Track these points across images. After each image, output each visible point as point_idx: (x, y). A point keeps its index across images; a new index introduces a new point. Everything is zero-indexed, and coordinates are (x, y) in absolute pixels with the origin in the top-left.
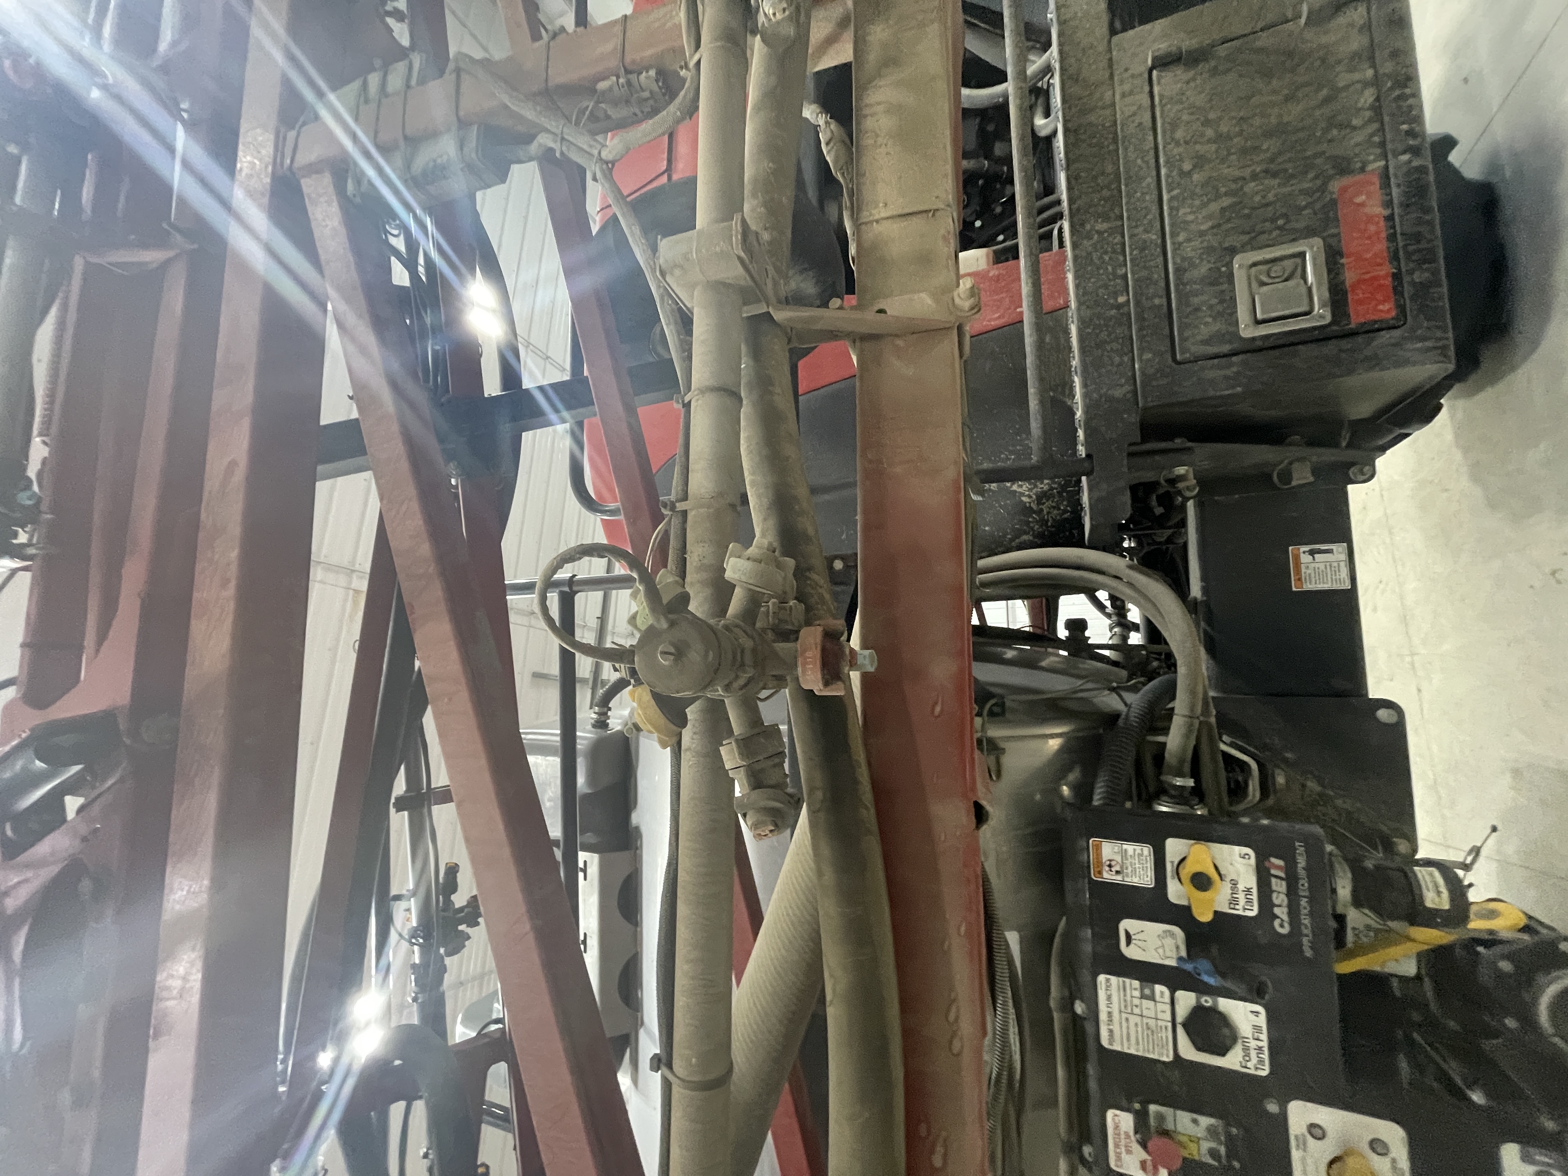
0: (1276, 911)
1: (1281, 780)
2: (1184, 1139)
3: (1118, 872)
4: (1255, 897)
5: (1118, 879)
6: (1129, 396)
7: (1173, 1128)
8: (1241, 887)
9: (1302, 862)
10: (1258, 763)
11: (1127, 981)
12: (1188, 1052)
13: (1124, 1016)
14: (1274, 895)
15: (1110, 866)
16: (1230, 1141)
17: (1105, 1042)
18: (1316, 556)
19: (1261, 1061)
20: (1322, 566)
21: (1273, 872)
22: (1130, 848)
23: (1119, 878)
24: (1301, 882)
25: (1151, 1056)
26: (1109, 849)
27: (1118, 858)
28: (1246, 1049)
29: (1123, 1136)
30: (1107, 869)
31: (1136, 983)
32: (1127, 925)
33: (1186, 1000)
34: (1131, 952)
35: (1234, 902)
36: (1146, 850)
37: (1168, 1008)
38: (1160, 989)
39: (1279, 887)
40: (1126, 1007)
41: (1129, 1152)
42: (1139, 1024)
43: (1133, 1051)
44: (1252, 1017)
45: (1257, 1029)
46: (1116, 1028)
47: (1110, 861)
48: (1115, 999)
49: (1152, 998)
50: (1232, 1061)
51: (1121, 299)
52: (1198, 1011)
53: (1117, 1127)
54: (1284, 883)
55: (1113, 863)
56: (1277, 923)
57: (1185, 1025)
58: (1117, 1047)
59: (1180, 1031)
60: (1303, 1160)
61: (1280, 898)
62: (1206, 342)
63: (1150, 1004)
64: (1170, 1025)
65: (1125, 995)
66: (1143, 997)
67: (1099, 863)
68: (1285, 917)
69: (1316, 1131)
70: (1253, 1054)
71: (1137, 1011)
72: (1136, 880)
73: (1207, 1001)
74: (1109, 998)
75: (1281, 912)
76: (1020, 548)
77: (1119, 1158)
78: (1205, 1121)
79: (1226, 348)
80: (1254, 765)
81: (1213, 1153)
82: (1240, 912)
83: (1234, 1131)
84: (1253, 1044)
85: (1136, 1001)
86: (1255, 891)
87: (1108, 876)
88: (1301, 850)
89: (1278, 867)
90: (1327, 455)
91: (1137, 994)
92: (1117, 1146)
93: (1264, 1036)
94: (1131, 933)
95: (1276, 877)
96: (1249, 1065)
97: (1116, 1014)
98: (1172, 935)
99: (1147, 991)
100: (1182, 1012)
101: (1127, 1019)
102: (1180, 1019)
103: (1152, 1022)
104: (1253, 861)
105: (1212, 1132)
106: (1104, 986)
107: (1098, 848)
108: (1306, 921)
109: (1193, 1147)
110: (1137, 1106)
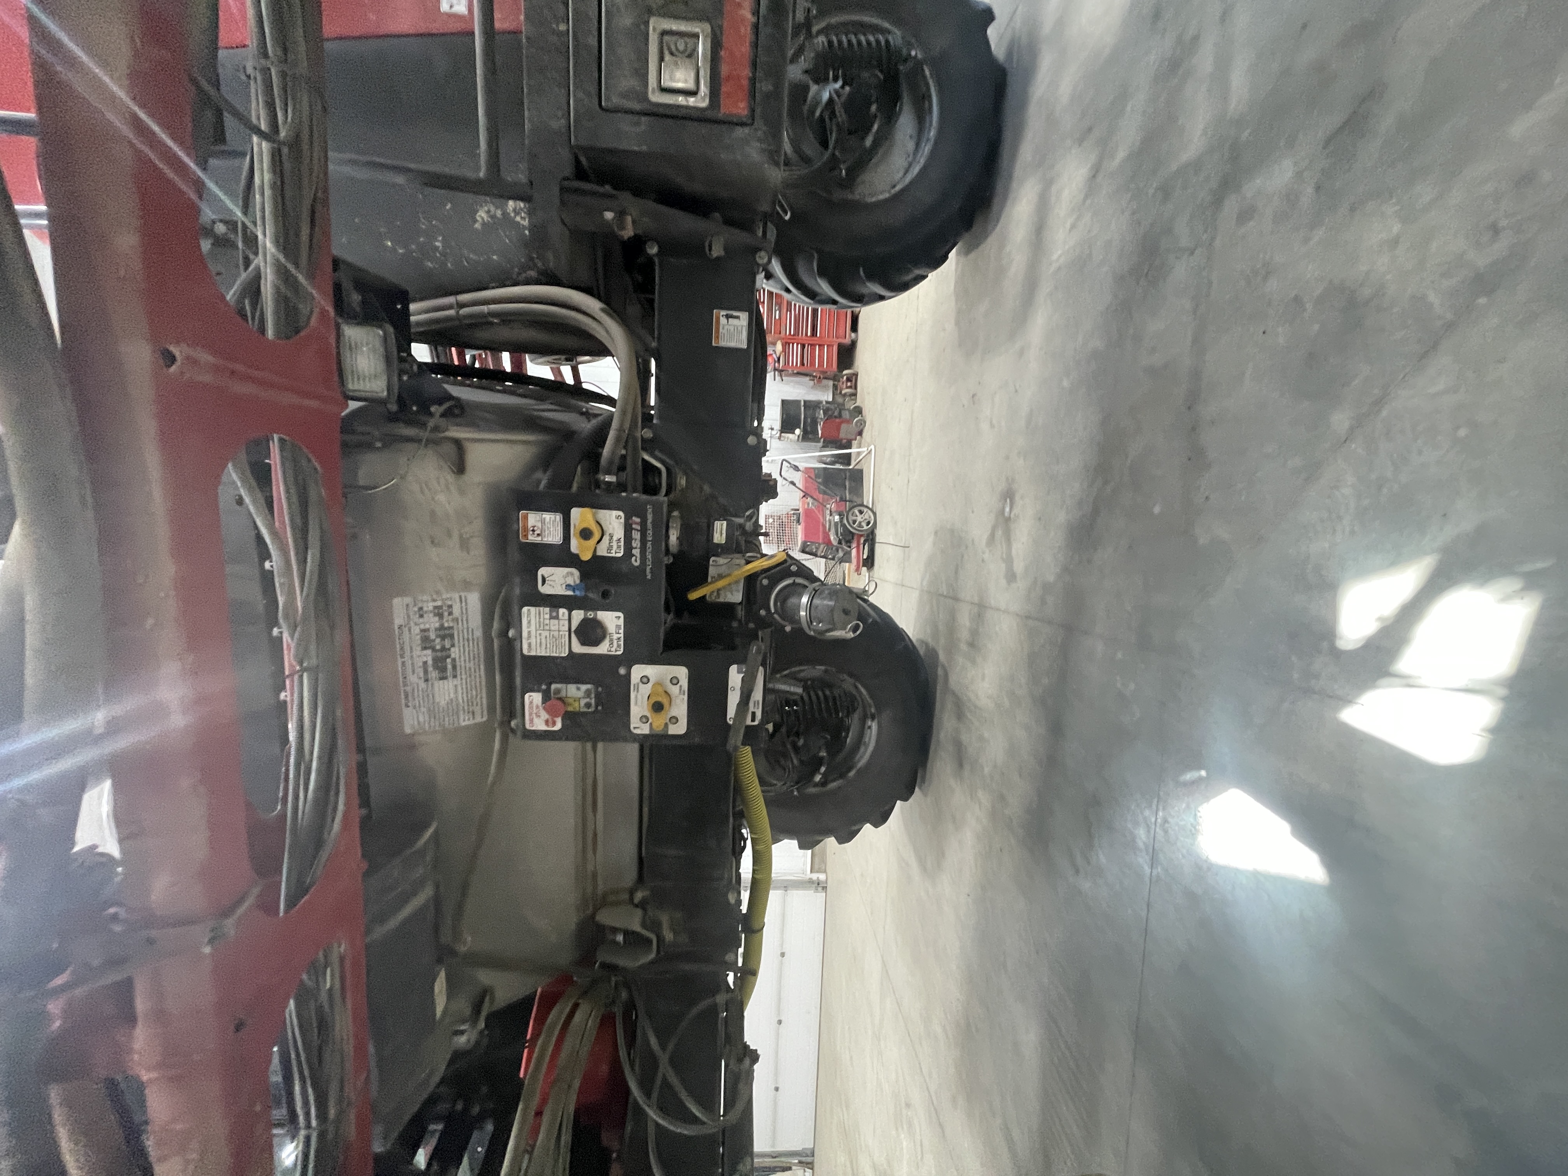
0: (634, 551)
1: (682, 481)
2: (570, 701)
3: (538, 535)
4: (622, 544)
5: (538, 540)
6: (563, 130)
7: (564, 696)
8: (615, 538)
9: (650, 517)
10: (668, 469)
11: (541, 609)
12: (578, 648)
13: (538, 632)
14: (633, 541)
15: (533, 531)
16: (598, 696)
17: (525, 652)
18: (730, 319)
19: (619, 646)
20: (732, 329)
21: (634, 526)
22: (548, 516)
23: (540, 538)
24: (649, 532)
25: (554, 655)
26: (533, 519)
27: (539, 525)
28: (611, 641)
29: (535, 708)
30: (531, 533)
31: (547, 610)
32: (543, 571)
33: (578, 616)
34: (544, 590)
35: (610, 549)
36: (558, 517)
37: (567, 623)
38: (563, 612)
39: (636, 535)
40: (540, 626)
41: (538, 716)
42: (548, 636)
43: (543, 654)
44: (615, 620)
45: (618, 627)
46: (533, 640)
47: (534, 527)
48: (533, 622)
49: (557, 617)
50: (602, 649)
51: (562, 27)
52: (585, 622)
53: (531, 703)
54: (639, 533)
55: (535, 528)
56: (633, 558)
57: (577, 632)
58: (533, 653)
59: (573, 635)
60: (636, 697)
61: (636, 544)
62: (625, 95)
63: (556, 621)
64: (567, 633)
65: (540, 618)
66: (551, 618)
67: (526, 529)
68: (638, 555)
69: (645, 680)
70: (615, 642)
71: (547, 628)
72: (550, 539)
73: (591, 615)
74: (529, 622)
75: (636, 552)
76: (527, 283)
77: (531, 721)
78: (584, 687)
79: (637, 107)
80: (663, 470)
81: (588, 705)
82: (613, 555)
83: (600, 689)
84: (615, 636)
85: (547, 622)
86: (622, 540)
87: (532, 538)
88: (650, 511)
89: (636, 523)
90: (741, 237)
91: (547, 616)
92: (531, 714)
93: (622, 631)
94: (546, 576)
95: (636, 529)
96: (612, 649)
97: (533, 633)
98: (572, 574)
99: (554, 614)
100: (575, 624)
101: (540, 634)
102: (573, 629)
103: (556, 634)
104: (623, 520)
105: (588, 693)
106: (526, 615)
107: (526, 518)
108: (649, 557)
109: (577, 704)
110: (544, 687)
